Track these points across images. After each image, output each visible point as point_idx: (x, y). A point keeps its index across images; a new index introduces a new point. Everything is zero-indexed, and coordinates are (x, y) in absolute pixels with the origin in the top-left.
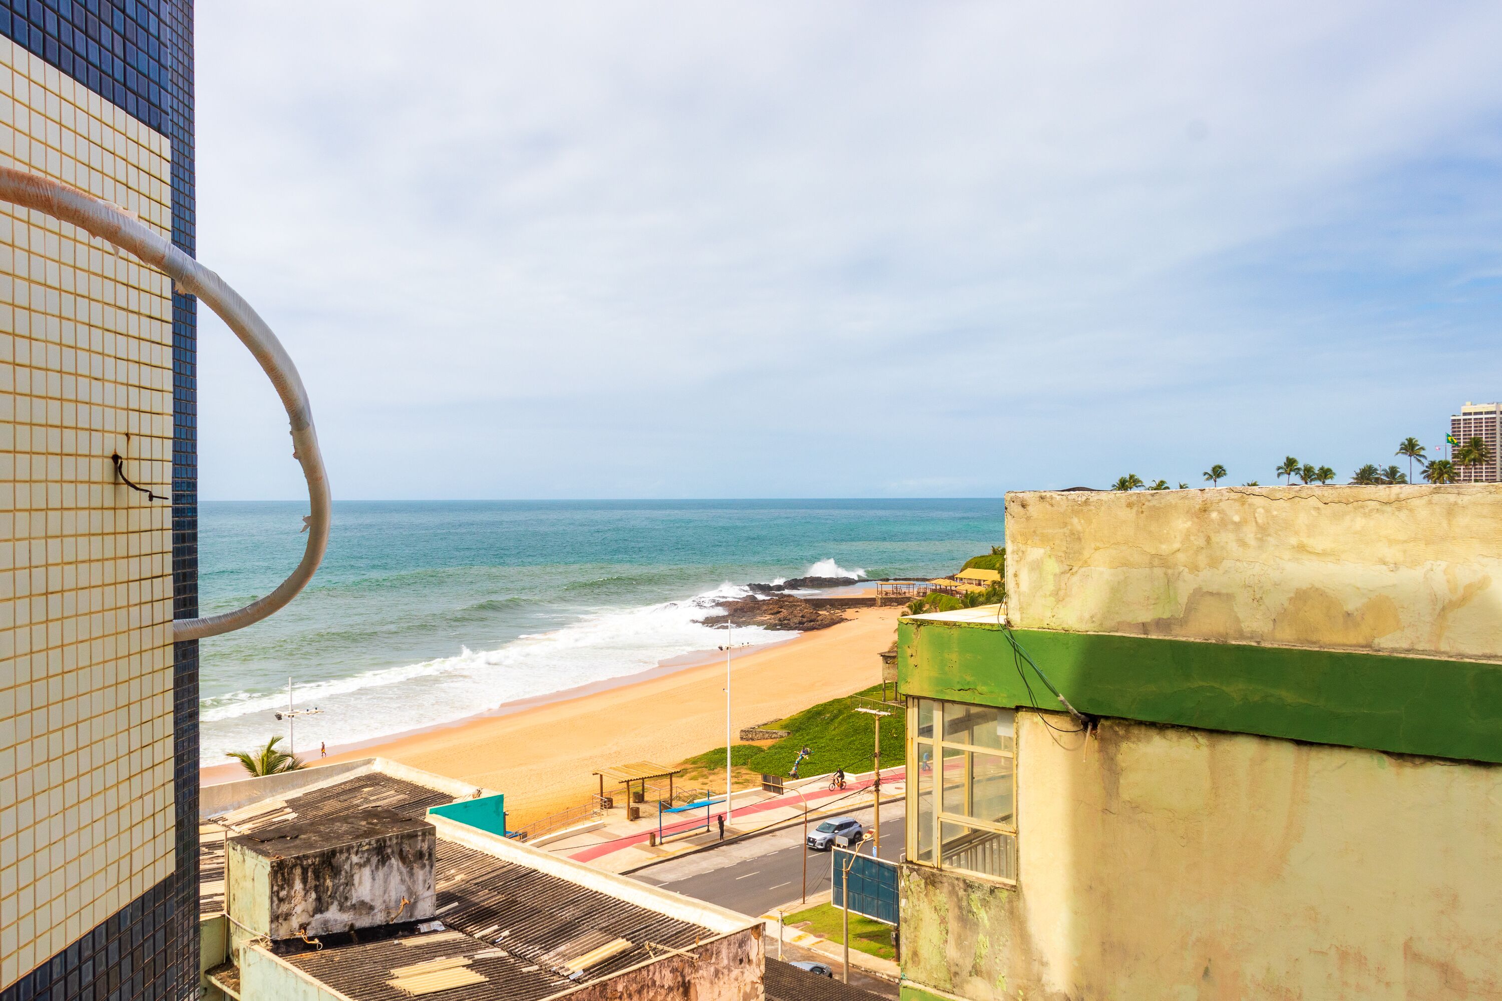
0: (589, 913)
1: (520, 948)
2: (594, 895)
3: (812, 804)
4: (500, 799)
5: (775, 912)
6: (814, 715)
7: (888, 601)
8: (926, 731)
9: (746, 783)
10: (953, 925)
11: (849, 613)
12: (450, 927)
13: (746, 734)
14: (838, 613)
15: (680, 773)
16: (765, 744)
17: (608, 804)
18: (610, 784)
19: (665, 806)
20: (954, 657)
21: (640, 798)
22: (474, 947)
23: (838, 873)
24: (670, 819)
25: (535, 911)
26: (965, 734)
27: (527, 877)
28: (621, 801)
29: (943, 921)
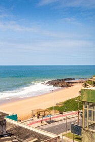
0: (31, 134)
1: (20, 140)
2: (32, 131)
3: (68, 116)
4: (16, 115)
5: (61, 134)
6: (68, 101)
7: (80, 82)
8: (86, 107)
9: (57, 112)
10: (90, 139)
11: (74, 84)
12: (8, 136)
13: (57, 104)
14: (72, 84)
15: (46, 111)
16: (60, 106)
17: (34, 116)
18: (35, 112)
19: (43, 116)
20: (91, 95)
21: (39, 115)
22: (13, 139)
23: (72, 128)
24: (44, 118)
25: (22, 134)
26: (92, 107)
27: (21, 128)
28: (36, 115)
29: (89, 138)
